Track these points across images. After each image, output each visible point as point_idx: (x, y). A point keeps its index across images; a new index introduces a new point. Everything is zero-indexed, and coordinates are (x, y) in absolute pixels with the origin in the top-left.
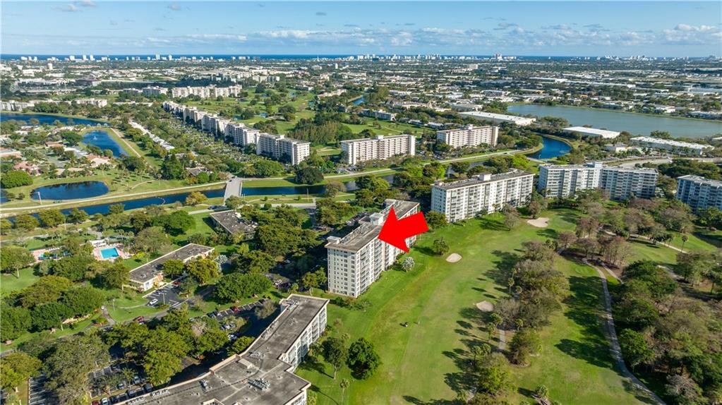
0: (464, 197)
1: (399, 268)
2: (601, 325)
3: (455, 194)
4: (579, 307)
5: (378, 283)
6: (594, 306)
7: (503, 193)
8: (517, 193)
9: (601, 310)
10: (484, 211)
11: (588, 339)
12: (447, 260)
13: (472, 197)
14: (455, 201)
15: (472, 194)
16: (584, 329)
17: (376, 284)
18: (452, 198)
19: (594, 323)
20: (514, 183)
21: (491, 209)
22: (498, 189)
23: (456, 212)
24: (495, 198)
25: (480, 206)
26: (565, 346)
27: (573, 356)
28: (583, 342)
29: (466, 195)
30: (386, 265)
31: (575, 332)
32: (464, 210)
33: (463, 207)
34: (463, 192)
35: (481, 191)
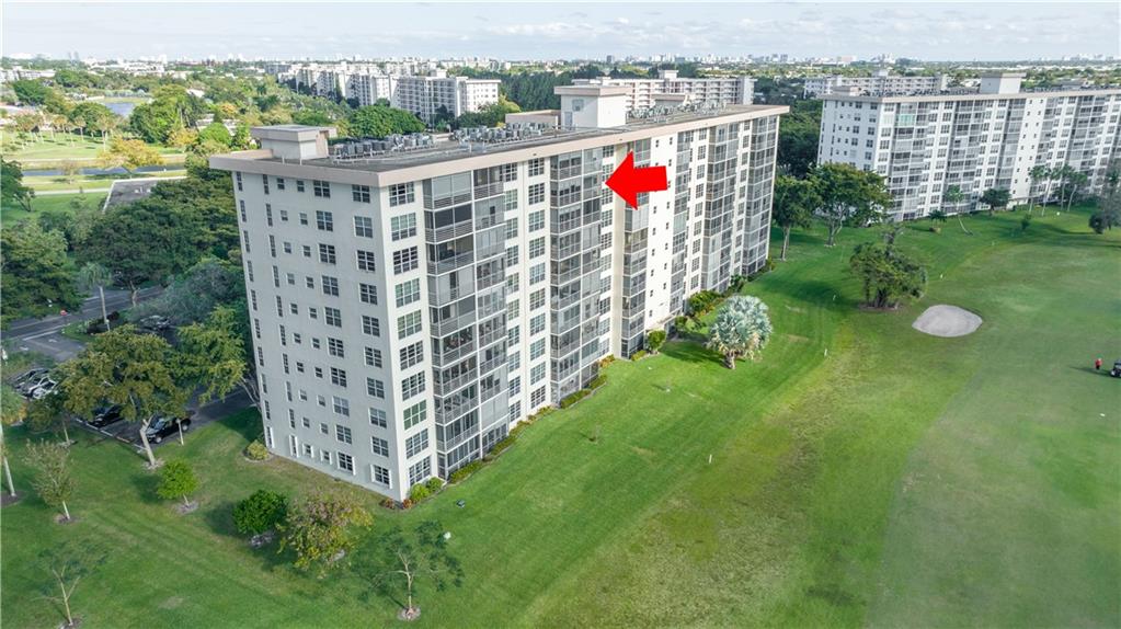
0: (938, 136)
1: (692, 348)
3: (908, 121)
5: (572, 413)
7: (1059, 140)
8: (1101, 147)
10: (996, 197)
12: (918, 325)
13: (964, 138)
14: (905, 144)
15: (962, 129)
17: (555, 421)
18: (900, 132)
20: (1097, 109)
21: (1020, 190)
22: (1046, 124)
23: (906, 186)
24: (1035, 153)
25: (983, 178)
29: (945, 130)
30: (628, 327)
32: (931, 183)
33: (932, 172)
34: (933, 118)
35: (993, 121)
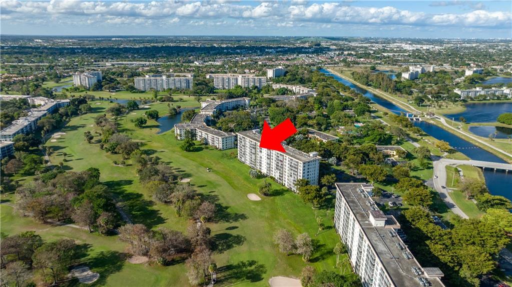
2: (118, 197)
4: (138, 202)
6: (130, 206)
9: (124, 206)
11: (120, 189)
16: (126, 192)
19: (123, 197)
26: (129, 182)
27: (121, 181)
28: (122, 187)
31: (128, 189)
